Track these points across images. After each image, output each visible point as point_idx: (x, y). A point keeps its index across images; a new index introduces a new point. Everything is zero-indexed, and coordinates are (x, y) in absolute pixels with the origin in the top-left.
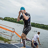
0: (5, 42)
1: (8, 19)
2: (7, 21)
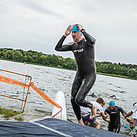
0: (6, 117)
1: (5, 54)
2: (5, 59)
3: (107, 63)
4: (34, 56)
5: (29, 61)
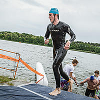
0: (1, 83)
1: (6, 35)
3: (80, 42)
4: (26, 37)
5: (23, 41)
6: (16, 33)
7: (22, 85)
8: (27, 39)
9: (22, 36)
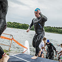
3: (49, 27)
4: (16, 25)
5: (14, 27)
6: (10, 22)
7: (14, 55)
8: (16, 26)
9: (13, 24)
